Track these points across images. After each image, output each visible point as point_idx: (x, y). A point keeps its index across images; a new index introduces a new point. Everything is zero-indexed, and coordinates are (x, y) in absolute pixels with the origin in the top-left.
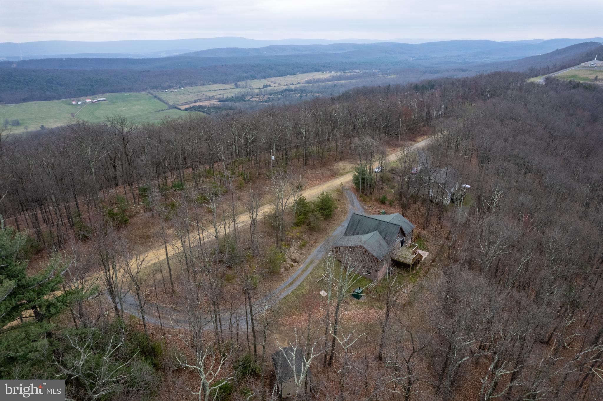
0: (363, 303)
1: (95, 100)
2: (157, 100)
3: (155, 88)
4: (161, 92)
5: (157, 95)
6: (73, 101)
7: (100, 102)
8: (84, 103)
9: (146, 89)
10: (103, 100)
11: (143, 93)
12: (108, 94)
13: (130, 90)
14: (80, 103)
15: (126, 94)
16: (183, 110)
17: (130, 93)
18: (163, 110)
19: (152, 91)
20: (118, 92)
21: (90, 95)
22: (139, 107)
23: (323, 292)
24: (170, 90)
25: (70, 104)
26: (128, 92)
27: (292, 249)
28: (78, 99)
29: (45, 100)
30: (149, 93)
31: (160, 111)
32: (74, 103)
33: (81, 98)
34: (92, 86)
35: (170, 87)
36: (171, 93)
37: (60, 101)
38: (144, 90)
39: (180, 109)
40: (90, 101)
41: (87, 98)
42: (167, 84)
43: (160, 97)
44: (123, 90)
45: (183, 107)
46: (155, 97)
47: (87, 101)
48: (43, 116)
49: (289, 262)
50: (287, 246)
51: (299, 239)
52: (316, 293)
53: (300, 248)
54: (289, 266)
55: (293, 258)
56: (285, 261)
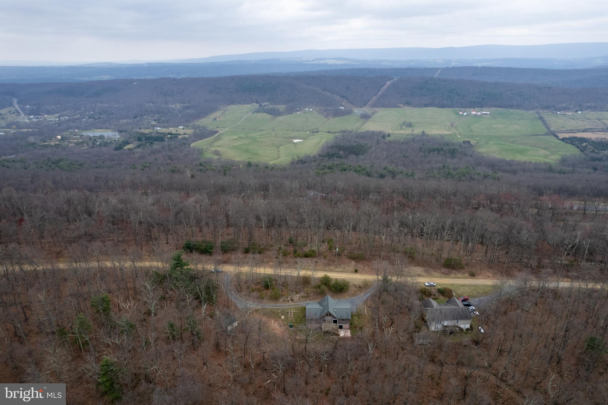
0: (289, 330)
1: (479, 113)
2: (540, 122)
3: (547, 108)
4: (550, 113)
5: (544, 116)
6: (461, 111)
7: (484, 115)
8: (469, 114)
9: (536, 108)
10: (487, 114)
11: (531, 112)
12: (494, 109)
13: (518, 107)
14: (465, 114)
15: (511, 110)
16: (560, 139)
17: (517, 110)
18: (538, 135)
19: (541, 111)
20: (504, 107)
21: (478, 107)
22: (516, 127)
23: (284, 317)
24: (563, 112)
25: (457, 114)
26: (515, 108)
27: (298, 295)
28: (465, 109)
29: (440, 108)
30: (537, 113)
31: (534, 135)
32: (461, 113)
33: (468, 110)
34: (483, 99)
35: (566, 109)
36: (562, 116)
37: (452, 109)
38: (533, 109)
39: (557, 137)
40: (475, 113)
41: (474, 110)
42: (564, 105)
43: (545, 119)
44: (511, 107)
45: (561, 136)
46: (541, 118)
47: (472, 113)
48: (431, 122)
49: (289, 299)
50: (297, 293)
51: (307, 293)
52: (280, 315)
53: (302, 297)
54: (286, 300)
55: (293, 298)
56: (287, 298)
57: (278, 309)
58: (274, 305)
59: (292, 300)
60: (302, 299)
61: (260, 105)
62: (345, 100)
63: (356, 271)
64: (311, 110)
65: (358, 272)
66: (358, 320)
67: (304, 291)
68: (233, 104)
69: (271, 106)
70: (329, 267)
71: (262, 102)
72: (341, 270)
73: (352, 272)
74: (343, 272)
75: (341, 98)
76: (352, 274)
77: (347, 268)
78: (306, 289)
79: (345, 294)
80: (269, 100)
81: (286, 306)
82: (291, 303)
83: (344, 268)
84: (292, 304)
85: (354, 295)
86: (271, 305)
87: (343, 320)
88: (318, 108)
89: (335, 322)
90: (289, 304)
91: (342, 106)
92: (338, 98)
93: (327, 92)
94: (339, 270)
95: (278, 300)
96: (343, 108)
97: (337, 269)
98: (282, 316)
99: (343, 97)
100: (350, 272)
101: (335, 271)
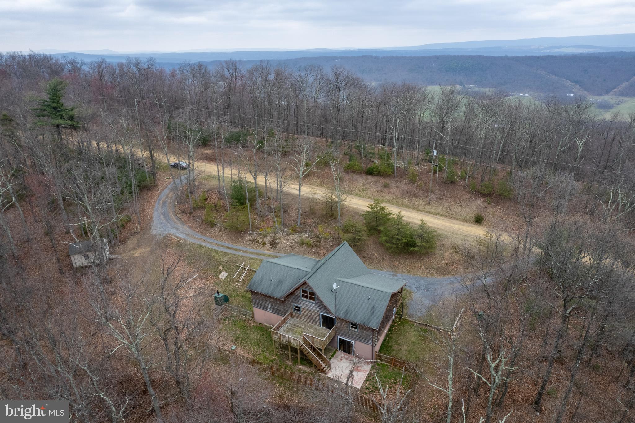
23: (226, 274)
27: (293, 237)
49: (267, 240)
50: (294, 231)
51: (318, 237)
52: (221, 268)
53: (302, 244)
54: (260, 240)
55: (277, 241)
56: (265, 236)
57: (225, 254)
58: (226, 244)
59: (273, 244)
60: (297, 248)
61: (464, 86)
62: (578, 86)
63: (479, 220)
64: (527, 95)
65: (484, 222)
66: (414, 344)
67: (312, 231)
68: (433, 85)
69: (477, 89)
70: (409, 200)
71: (467, 84)
72: (439, 211)
73: (466, 220)
74: (443, 216)
75: (573, 84)
76: (465, 224)
77: (457, 209)
78: (320, 229)
79: (418, 264)
80: (475, 82)
81: (250, 252)
82: (268, 250)
83: (449, 208)
84: (267, 252)
85: (444, 271)
86: (220, 243)
87: (354, 325)
88: (536, 94)
89: (328, 322)
90: (261, 250)
91: (573, 93)
92: (568, 83)
93: (554, 76)
94: (432, 210)
95: (242, 237)
96: (572, 95)
97: (429, 207)
98: (223, 273)
99: (576, 82)
100: (460, 220)
101: (422, 211)
